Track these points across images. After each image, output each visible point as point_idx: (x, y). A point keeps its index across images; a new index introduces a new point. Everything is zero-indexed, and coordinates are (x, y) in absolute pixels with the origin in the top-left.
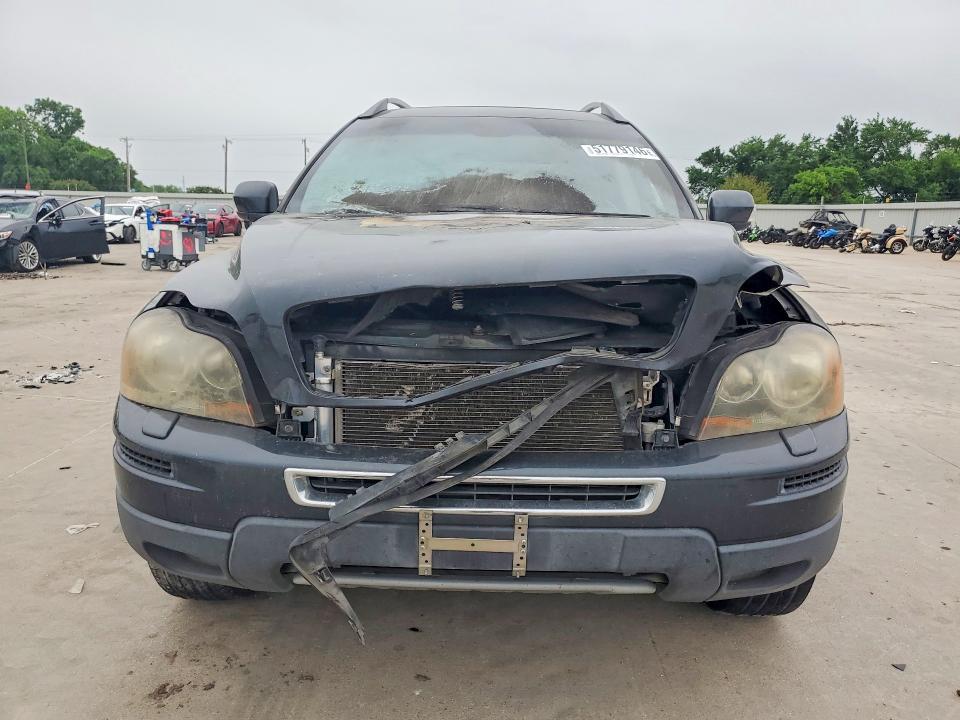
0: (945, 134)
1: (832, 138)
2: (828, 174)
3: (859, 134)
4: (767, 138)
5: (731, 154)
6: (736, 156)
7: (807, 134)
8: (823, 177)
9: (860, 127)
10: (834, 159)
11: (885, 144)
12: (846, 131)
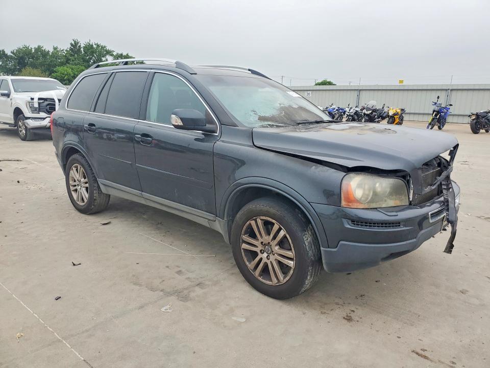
0: (120, 53)
1: (68, 50)
2: (72, 69)
3: (82, 49)
4: (33, 46)
5: (12, 55)
6: (16, 55)
7: (55, 46)
8: (70, 71)
9: (82, 46)
10: (73, 61)
11: (95, 55)
12: (75, 46)
